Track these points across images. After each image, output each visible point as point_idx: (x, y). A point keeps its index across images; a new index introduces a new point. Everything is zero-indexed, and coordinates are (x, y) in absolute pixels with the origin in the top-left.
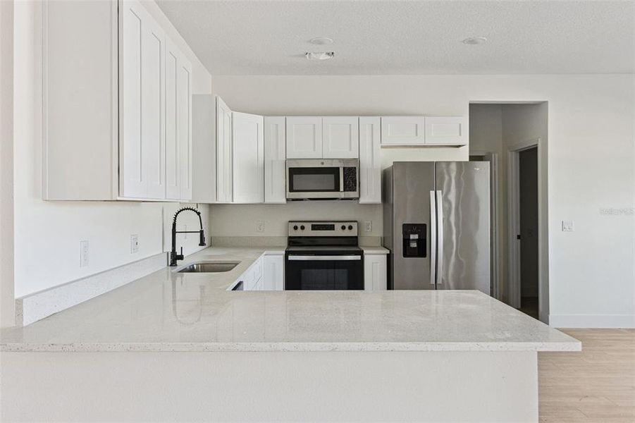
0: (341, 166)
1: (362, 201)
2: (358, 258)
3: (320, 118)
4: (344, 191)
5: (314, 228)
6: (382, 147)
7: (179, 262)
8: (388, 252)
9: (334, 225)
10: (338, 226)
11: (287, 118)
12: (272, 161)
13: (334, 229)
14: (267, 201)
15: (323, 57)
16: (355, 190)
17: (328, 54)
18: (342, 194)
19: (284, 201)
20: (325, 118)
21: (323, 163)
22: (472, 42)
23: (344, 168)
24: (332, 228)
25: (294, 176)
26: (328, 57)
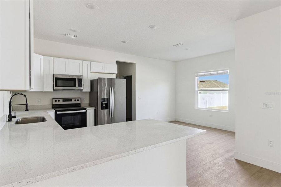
0: (77, 78)
1: (84, 91)
2: (85, 111)
3: (68, 59)
4: (78, 87)
5: (64, 101)
6: (91, 72)
7: (13, 119)
8: (95, 108)
9: (72, 100)
10: (73, 100)
11: (54, 58)
12: (47, 74)
13: (72, 101)
14: (45, 90)
15: (73, 37)
16: (82, 87)
17: (74, 36)
18: (77, 88)
19: (52, 90)
20: (70, 60)
21: (69, 77)
22: (124, 42)
23: (78, 79)
24: (71, 100)
25: (57, 81)
26: (74, 37)
